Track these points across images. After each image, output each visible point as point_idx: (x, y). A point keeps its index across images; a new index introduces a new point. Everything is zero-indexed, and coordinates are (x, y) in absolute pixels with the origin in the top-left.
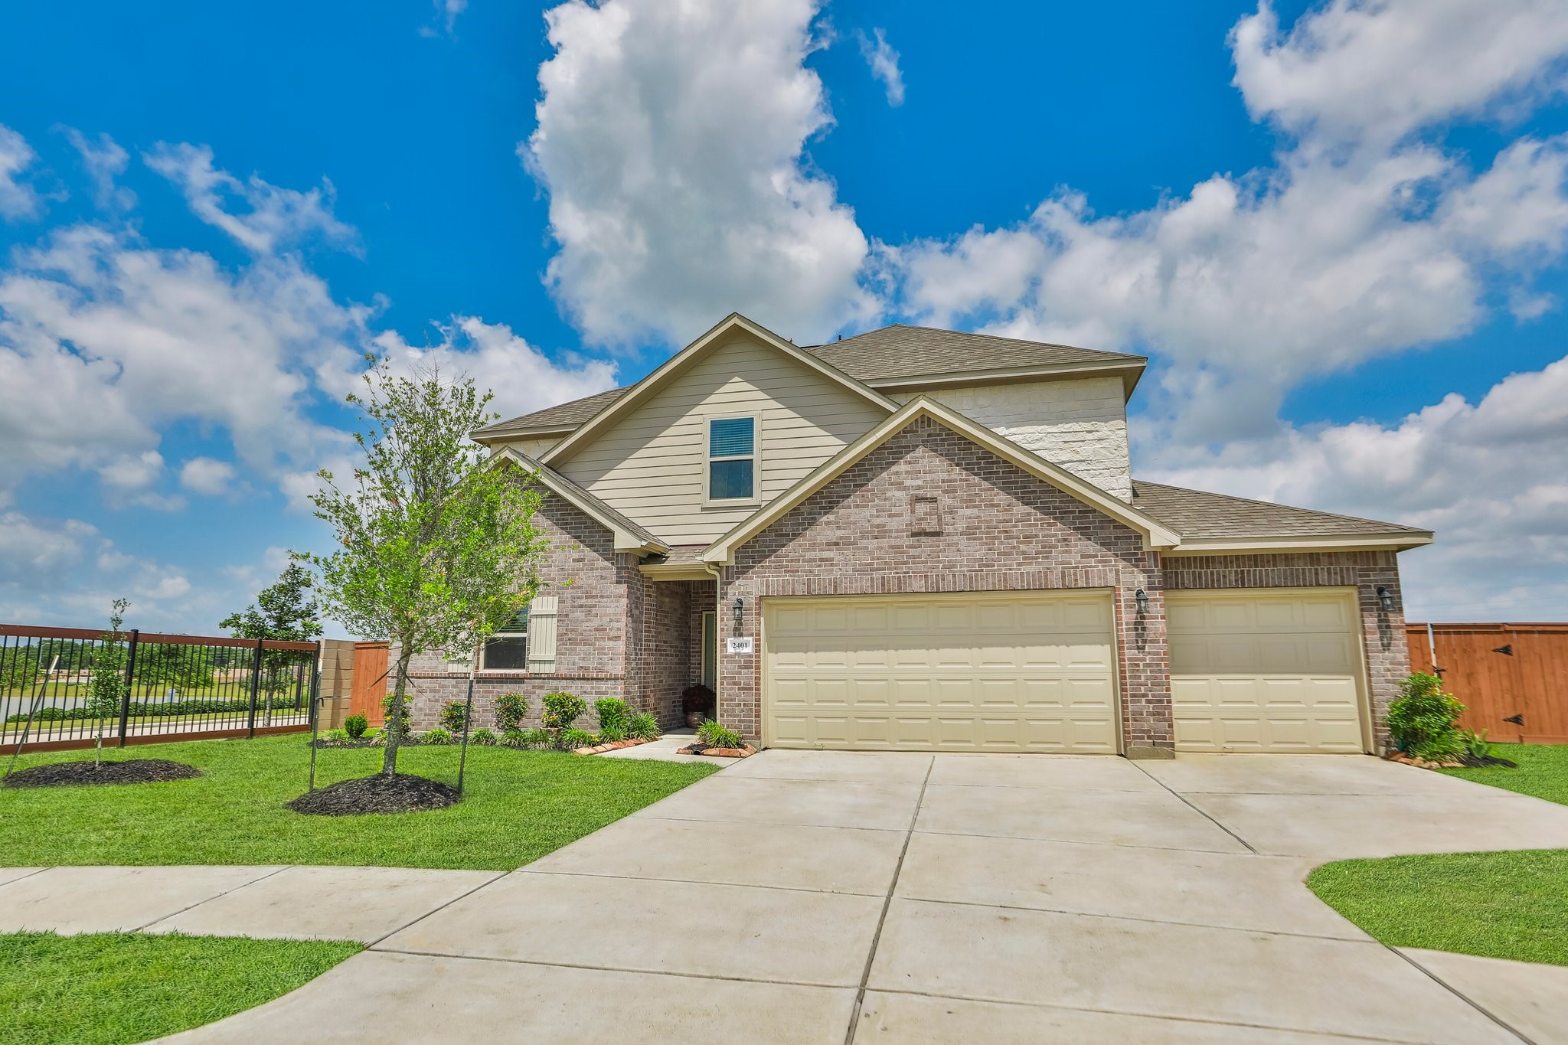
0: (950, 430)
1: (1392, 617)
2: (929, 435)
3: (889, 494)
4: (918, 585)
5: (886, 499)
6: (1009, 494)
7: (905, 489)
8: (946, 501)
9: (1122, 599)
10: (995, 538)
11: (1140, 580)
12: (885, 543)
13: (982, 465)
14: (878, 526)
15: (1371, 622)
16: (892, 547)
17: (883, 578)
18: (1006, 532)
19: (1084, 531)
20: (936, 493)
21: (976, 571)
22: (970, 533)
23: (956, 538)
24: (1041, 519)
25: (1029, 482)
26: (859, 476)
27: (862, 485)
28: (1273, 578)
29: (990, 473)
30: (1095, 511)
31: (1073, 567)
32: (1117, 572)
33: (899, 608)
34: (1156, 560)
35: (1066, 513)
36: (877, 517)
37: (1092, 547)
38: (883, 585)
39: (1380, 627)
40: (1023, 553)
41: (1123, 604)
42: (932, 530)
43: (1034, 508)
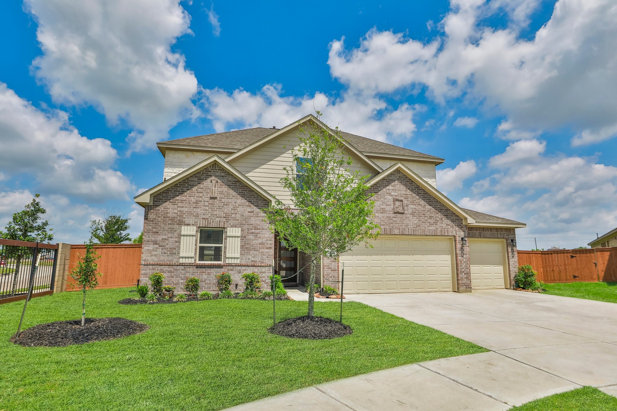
0: (406, 176)
1: (514, 248)
2: (399, 177)
3: (386, 197)
4: (396, 232)
5: (385, 199)
6: (425, 201)
7: (391, 196)
8: (405, 202)
9: (457, 240)
10: (421, 216)
11: (462, 234)
12: (385, 215)
13: (416, 190)
14: (382, 209)
15: (510, 250)
16: (387, 217)
17: (385, 228)
18: (424, 214)
19: (446, 216)
20: (402, 198)
21: (415, 228)
22: (413, 214)
23: (408, 215)
24: (435, 211)
25: (431, 198)
26: (376, 189)
27: (377, 193)
28: (488, 235)
29: (419, 193)
30: (450, 210)
31: (444, 228)
32: (456, 231)
33: (386, 240)
34: (466, 228)
35: (442, 210)
36: (382, 205)
37: (449, 222)
38: (385, 231)
39: (512, 251)
40: (429, 222)
41: (458, 242)
42: (401, 212)
43: (432, 207)
